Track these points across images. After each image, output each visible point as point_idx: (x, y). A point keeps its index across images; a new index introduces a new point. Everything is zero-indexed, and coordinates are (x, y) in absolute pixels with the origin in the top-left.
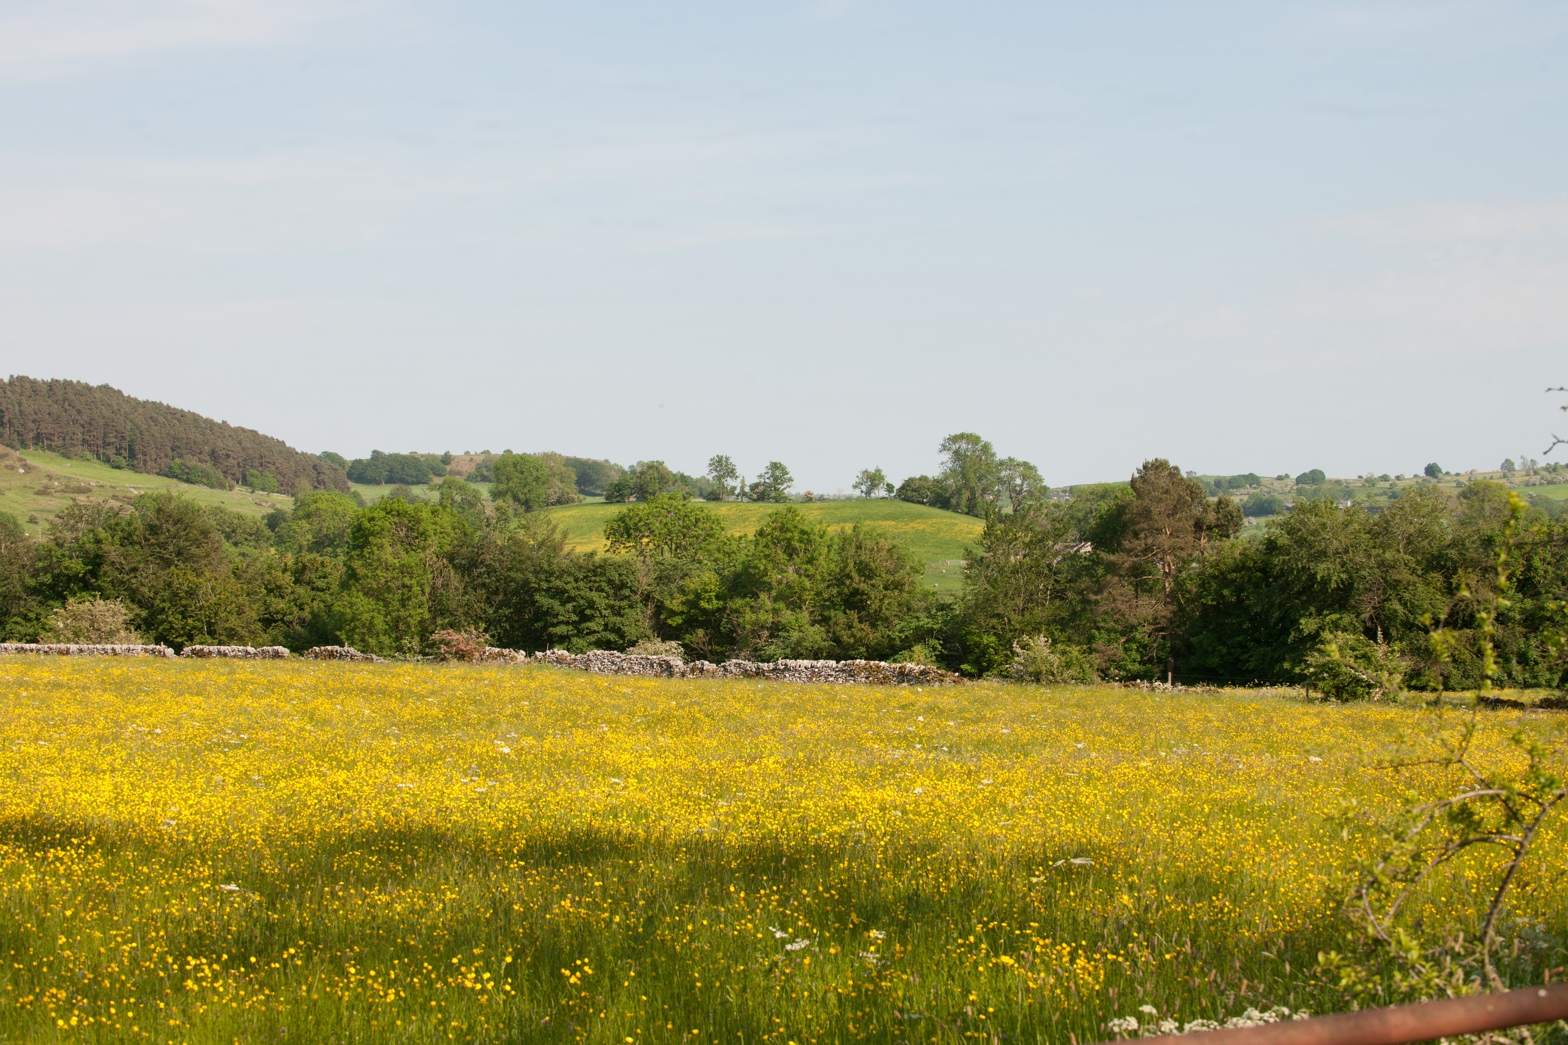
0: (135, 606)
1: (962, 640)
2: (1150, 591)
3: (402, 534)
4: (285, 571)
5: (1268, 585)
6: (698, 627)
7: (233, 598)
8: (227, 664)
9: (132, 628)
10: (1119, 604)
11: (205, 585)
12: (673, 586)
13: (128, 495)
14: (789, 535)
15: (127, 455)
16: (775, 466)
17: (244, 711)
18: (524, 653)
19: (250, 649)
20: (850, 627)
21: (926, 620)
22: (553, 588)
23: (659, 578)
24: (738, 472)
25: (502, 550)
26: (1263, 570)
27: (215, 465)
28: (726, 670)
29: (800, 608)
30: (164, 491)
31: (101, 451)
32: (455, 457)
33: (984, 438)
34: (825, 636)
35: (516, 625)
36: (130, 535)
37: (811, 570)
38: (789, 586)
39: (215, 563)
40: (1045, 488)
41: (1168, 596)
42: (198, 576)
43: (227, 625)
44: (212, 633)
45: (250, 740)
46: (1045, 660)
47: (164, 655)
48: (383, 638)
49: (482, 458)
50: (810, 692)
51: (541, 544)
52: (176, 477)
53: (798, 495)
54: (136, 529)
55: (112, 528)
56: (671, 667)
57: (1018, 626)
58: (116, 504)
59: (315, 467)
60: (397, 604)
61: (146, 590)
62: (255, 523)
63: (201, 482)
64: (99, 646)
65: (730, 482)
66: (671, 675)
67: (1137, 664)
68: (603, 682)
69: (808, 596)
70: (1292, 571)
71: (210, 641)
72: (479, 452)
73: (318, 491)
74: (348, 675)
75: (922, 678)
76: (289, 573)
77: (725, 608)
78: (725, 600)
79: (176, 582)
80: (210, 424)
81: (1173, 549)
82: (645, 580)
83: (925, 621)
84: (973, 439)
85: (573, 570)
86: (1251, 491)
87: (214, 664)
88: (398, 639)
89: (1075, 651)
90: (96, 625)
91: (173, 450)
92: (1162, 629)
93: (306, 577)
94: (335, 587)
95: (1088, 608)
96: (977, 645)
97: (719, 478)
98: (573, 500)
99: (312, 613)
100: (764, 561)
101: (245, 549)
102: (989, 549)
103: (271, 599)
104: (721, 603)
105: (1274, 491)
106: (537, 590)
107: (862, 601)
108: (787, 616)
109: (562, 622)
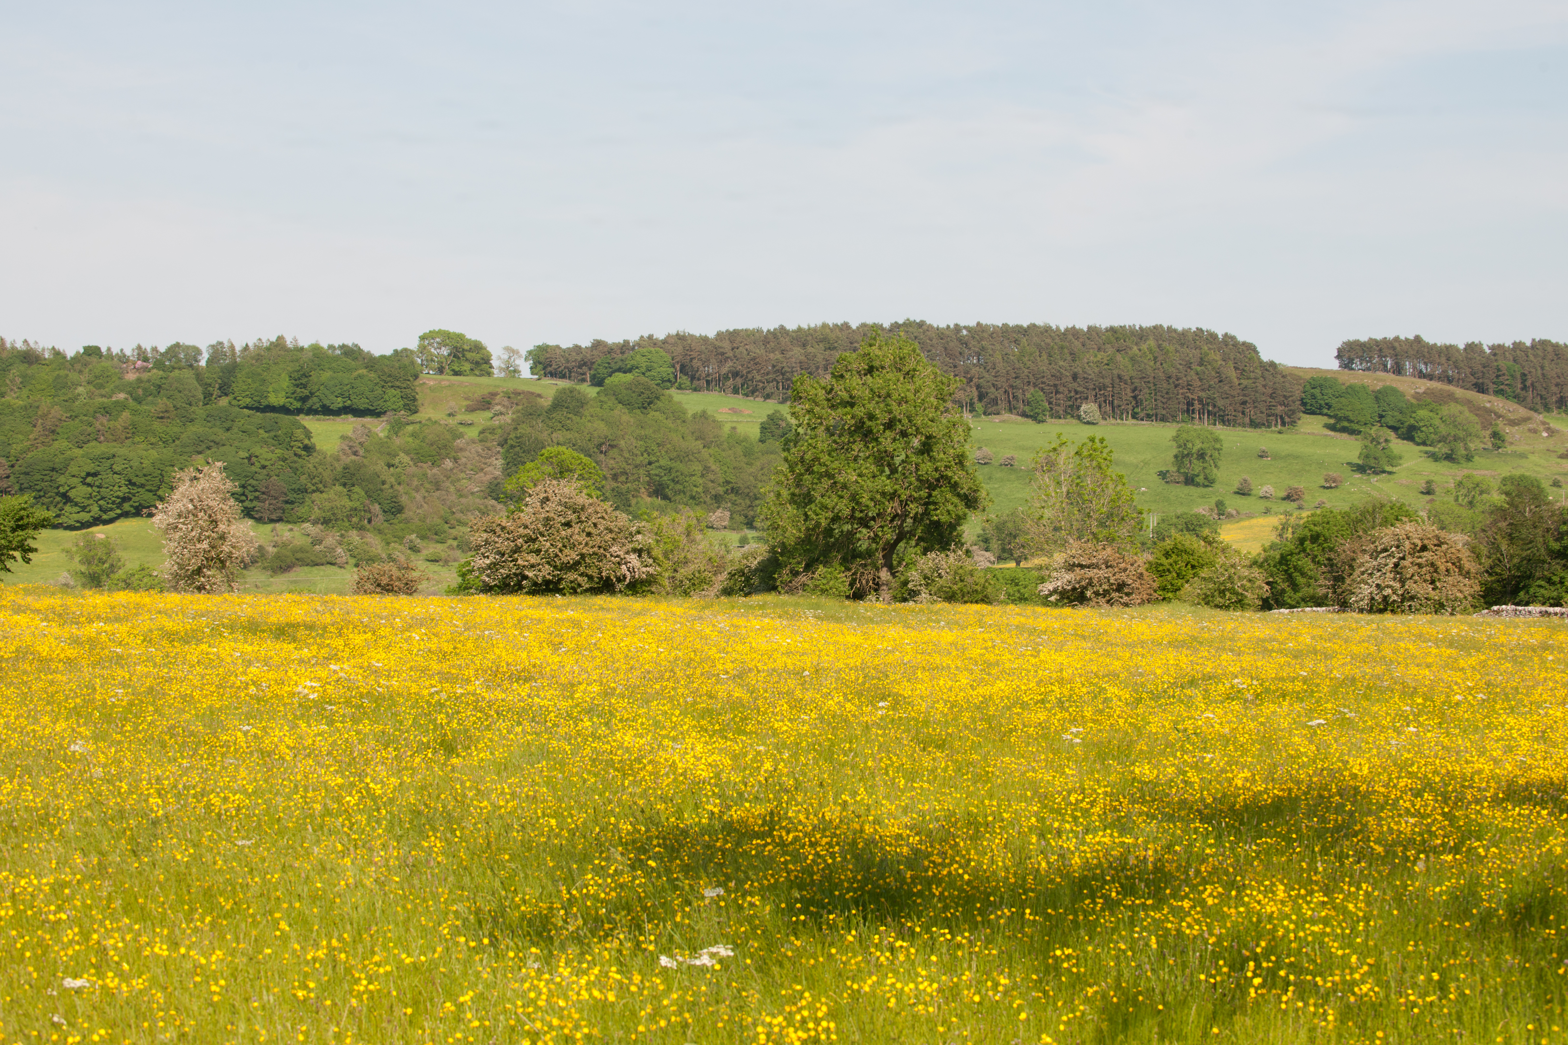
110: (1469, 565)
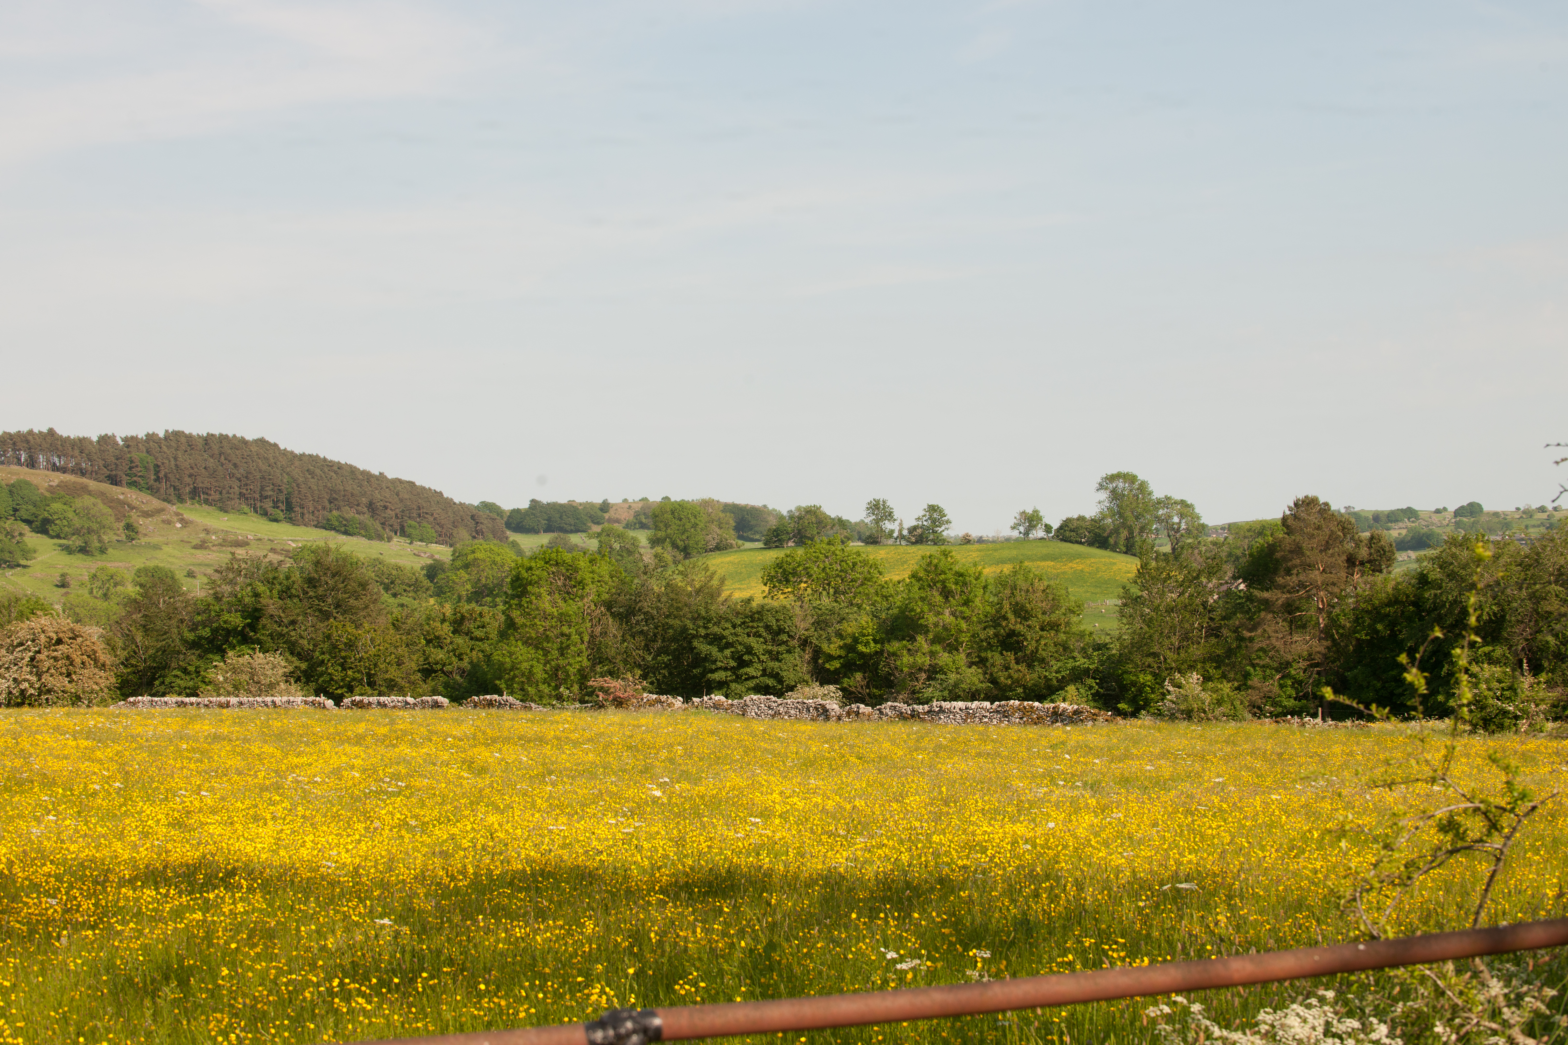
0: (294, 659)
1: (1119, 680)
2: (1304, 627)
3: (560, 583)
4: (443, 621)
5: (1421, 619)
6: (856, 671)
7: (393, 650)
8: (387, 715)
9: (292, 681)
10: (1273, 640)
11: (364, 636)
12: (830, 630)
13: (287, 547)
14: (943, 577)
15: (284, 508)
16: (932, 509)
17: (402, 760)
18: (680, 698)
19: (410, 700)
20: (1007, 668)
21: (1083, 660)
22: (711, 634)
23: (817, 623)
24: (896, 515)
25: (659, 597)
26: (1414, 604)
27: (372, 517)
28: (881, 713)
29: (957, 650)
30: (322, 544)
31: (259, 504)
32: (614, 505)
33: (1141, 477)
34: (981, 677)
35: (675, 672)
36: (288, 588)
37: (968, 612)
38: (945, 628)
39: (374, 615)
40: (1204, 526)
41: (1321, 632)
42: (357, 627)
43: (387, 676)
44: (371, 684)
45: (407, 787)
46: (1196, 698)
47: (324, 707)
48: (542, 687)
49: (640, 505)
50: (964, 734)
51: (698, 592)
52: (334, 529)
53: (956, 537)
54: (294, 582)
55: (270, 582)
56: (827, 711)
57: (1174, 665)
58: (274, 558)
59: (473, 517)
60: (555, 653)
61: (305, 642)
62: (414, 574)
63: (359, 534)
64: (259, 699)
65: (888, 526)
66: (827, 718)
67: (1292, 700)
68: (759, 727)
69: (965, 638)
70: (1444, 605)
71: (370, 692)
72: (637, 499)
73: (476, 541)
74: (508, 724)
75: (1074, 718)
76: (447, 624)
77: (882, 652)
78: (882, 643)
79: (335, 634)
80: (367, 475)
81: (1326, 585)
82: (802, 625)
83: (1082, 662)
84: (1130, 478)
85: (730, 616)
86: (1409, 524)
87: (374, 715)
88: (557, 687)
89: (1226, 688)
90: (256, 678)
91: (330, 502)
92: (1317, 665)
93: (464, 628)
94: (493, 637)
95: (1243, 644)
96: (1133, 683)
97: (877, 521)
98: (731, 546)
99: (471, 663)
100: (920, 603)
101: (405, 600)
102: (1143, 587)
103: (430, 650)
104: (879, 646)
105: (1433, 524)
106: (695, 637)
107: (1018, 642)
108: (944, 658)
109: (720, 668)
110: (105, 657)
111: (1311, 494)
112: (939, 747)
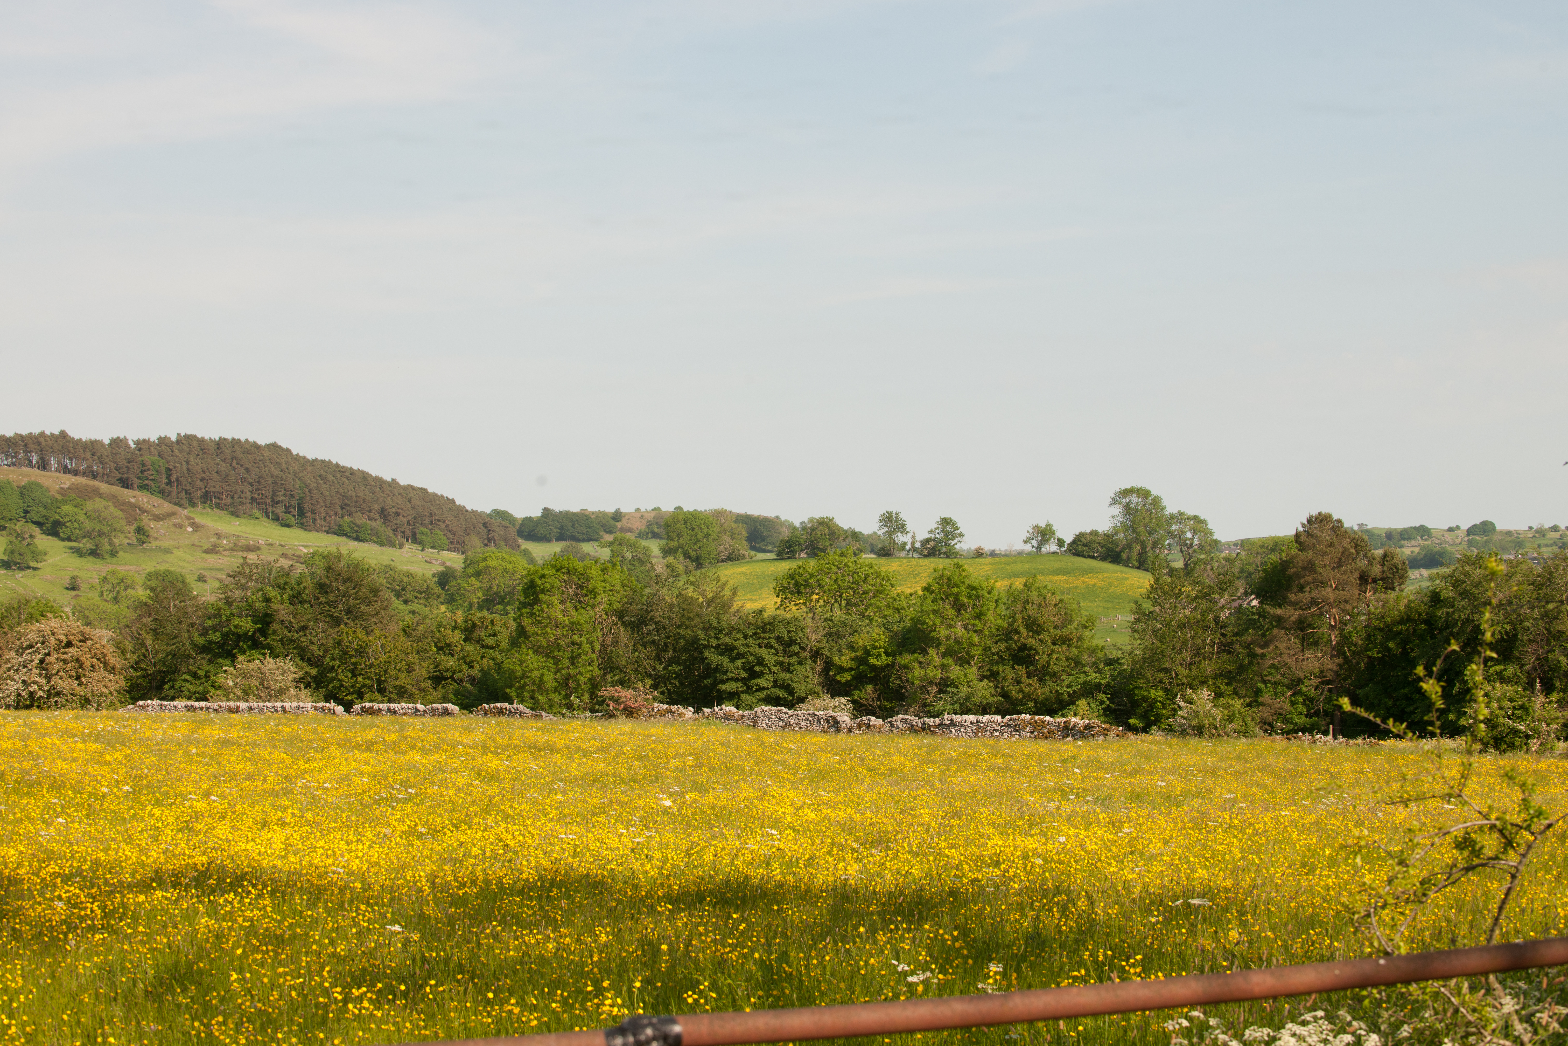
0: (305, 664)
1: (1130, 695)
2: (1316, 644)
3: (571, 592)
4: (455, 628)
5: (1433, 637)
6: (867, 683)
7: (403, 656)
8: (397, 722)
9: (302, 686)
10: (1285, 657)
11: (375, 643)
12: (842, 642)
13: (298, 553)
14: (955, 590)
15: (296, 513)
16: (945, 521)
17: (412, 767)
18: (691, 709)
19: (420, 707)
20: (1018, 682)
21: (1094, 675)
22: (722, 645)
23: (829, 635)
24: (909, 527)
25: (671, 606)
26: (1426, 622)
27: (384, 523)
28: (892, 725)
29: (969, 663)
30: (333, 549)
31: (270, 509)
32: (626, 514)
33: (1155, 492)
34: (993, 692)
35: (686, 682)
36: (299, 593)
37: (980, 625)
38: (957, 642)
39: (385, 621)
40: (1216, 542)
41: (1333, 649)
42: (367, 634)
43: (397, 683)
44: (381, 691)
45: (417, 794)
46: (1208, 714)
47: (334, 713)
48: (552, 696)
49: (653, 515)
50: (975, 747)
51: (710, 602)
52: (346, 535)
53: (969, 550)
54: (305, 588)
55: (282, 587)
56: (838, 723)
57: (1185, 681)
58: (285, 563)
59: (485, 525)
60: (566, 662)
61: (316, 648)
62: (425, 581)
63: (371, 540)
64: (269, 704)
65: (901, 538)
66: (838, 730)
67: (1303, 717)
68: (770, 739)
69: (977, 652)
70: (1456, 623)
71: (380, 699)
72: (650, 508)
73: (488, 549)
74: (518, 732)
75: (1085, 733)
76: (458, 631)
77: (893, 664)
78: (894, 656)
79: (346, 640)
80: (379, 481)
81: (1339, 602)
82: (814, 637)
83: (1093, 677)
84: (1143, 493)
85: (742, 627)
86: (1422, 542)
87: (384, 722)
88: (567, 696)
89: (1237, 704)
90: (266, 684)
91: (342, 508)
92: (1328, 682)
93: (475, 635)
94: (504, 645)
95: (1255, 661)
96: (1145, 699)
97: (890, 534)
98: (744, 557)
99: (482, 670)
100: (932, 616)
101: (416, 607)
102: (1156, 602)
103: (441, 657)
104: (890, 659)
105: (1445, 542)
106: (706, 647)
107: (1029, 656)
108: (956, 671)
109: (732, 679)
110: (114, 660)
111: (1325, 510)
112: (949, 761)
